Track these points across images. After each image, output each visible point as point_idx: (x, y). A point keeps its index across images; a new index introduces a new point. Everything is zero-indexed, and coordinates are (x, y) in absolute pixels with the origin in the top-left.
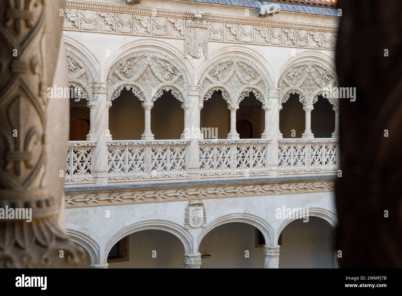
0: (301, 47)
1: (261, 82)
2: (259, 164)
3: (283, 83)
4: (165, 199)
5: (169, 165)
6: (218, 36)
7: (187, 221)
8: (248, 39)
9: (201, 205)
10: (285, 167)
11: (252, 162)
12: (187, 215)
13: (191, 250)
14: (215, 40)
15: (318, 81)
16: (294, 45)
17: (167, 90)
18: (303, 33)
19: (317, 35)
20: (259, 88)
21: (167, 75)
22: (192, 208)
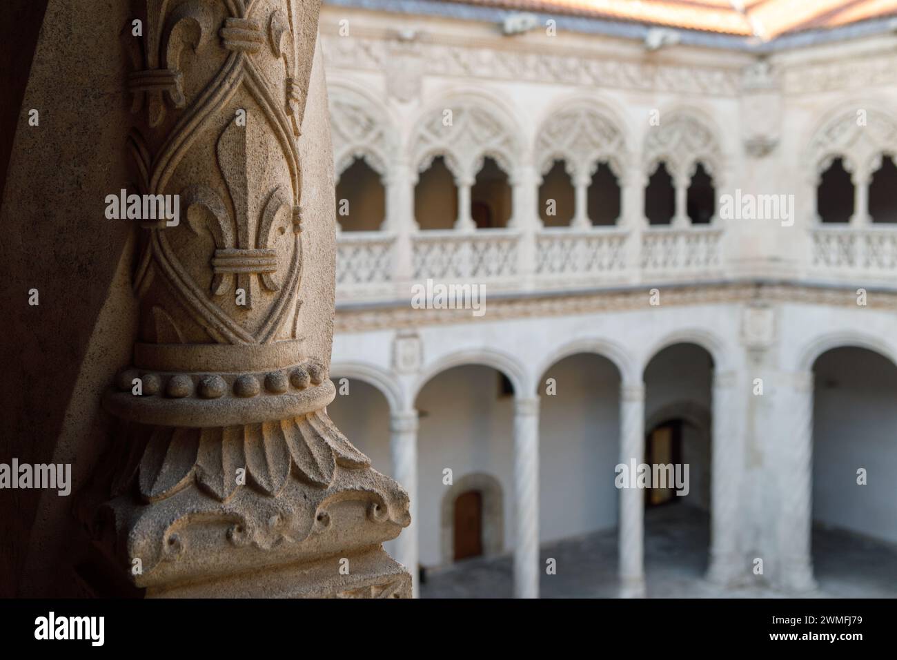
0: (569, 84)
1: (508, 141)
2: (506, 270)
3: (542, 142)
4: (360, 328)
5: (364, 274)
6: (440, 68)
7: (394, 362)
8: (484, 71)
9: (415, 336)
10: (546, 276)
11: (494, 267)
12: (394, 352)
13: (401, 407)
14: (434, 74)
15: (596, 137)
16: (558, 79)
17: (359, 154)
18: (572, 63)
19: (595, 66)
20: (505, 150)
21: (358, 130)
22: (401, 343)
